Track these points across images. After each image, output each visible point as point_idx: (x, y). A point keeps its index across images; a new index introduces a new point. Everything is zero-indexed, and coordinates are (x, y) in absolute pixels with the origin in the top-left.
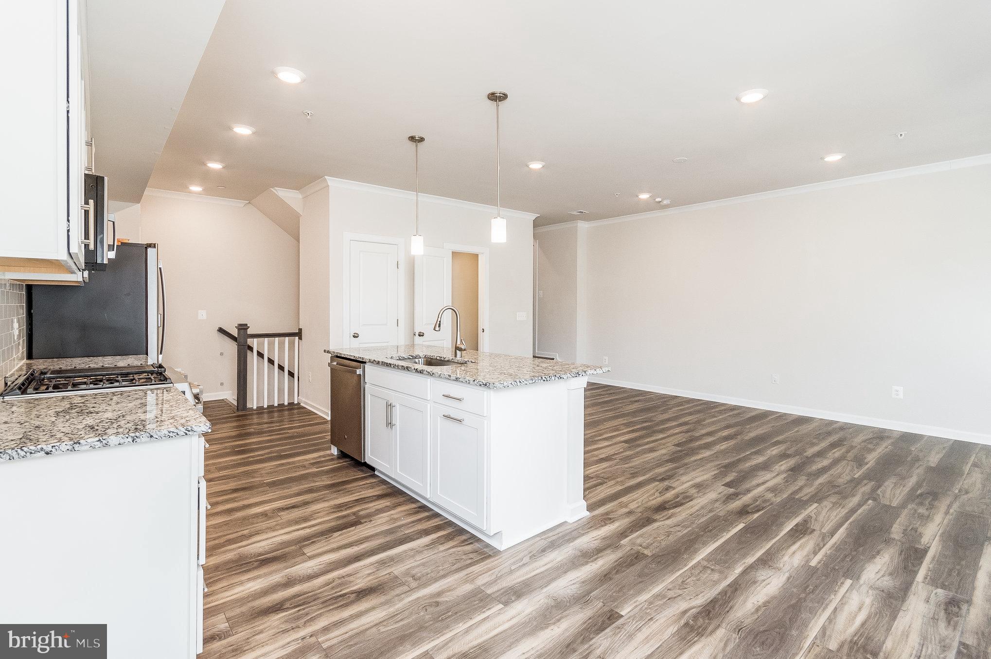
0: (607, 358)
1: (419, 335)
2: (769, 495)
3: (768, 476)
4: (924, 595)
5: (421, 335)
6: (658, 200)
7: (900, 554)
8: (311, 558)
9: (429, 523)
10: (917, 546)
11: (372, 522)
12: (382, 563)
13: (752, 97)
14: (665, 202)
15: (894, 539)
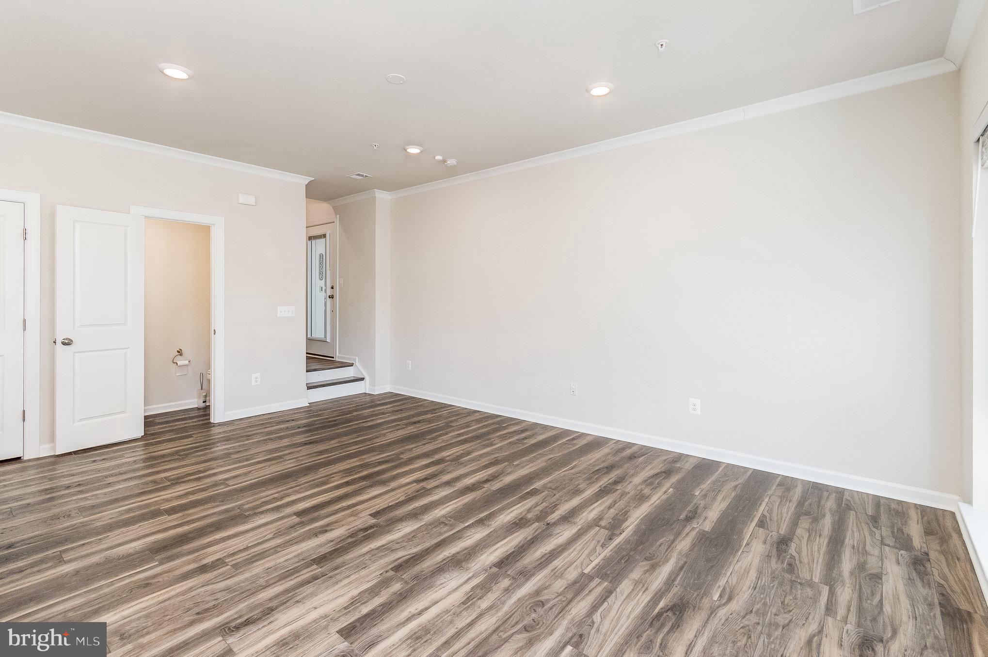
0: (410, 362)
6: (439, 158)
14: (451, 162)
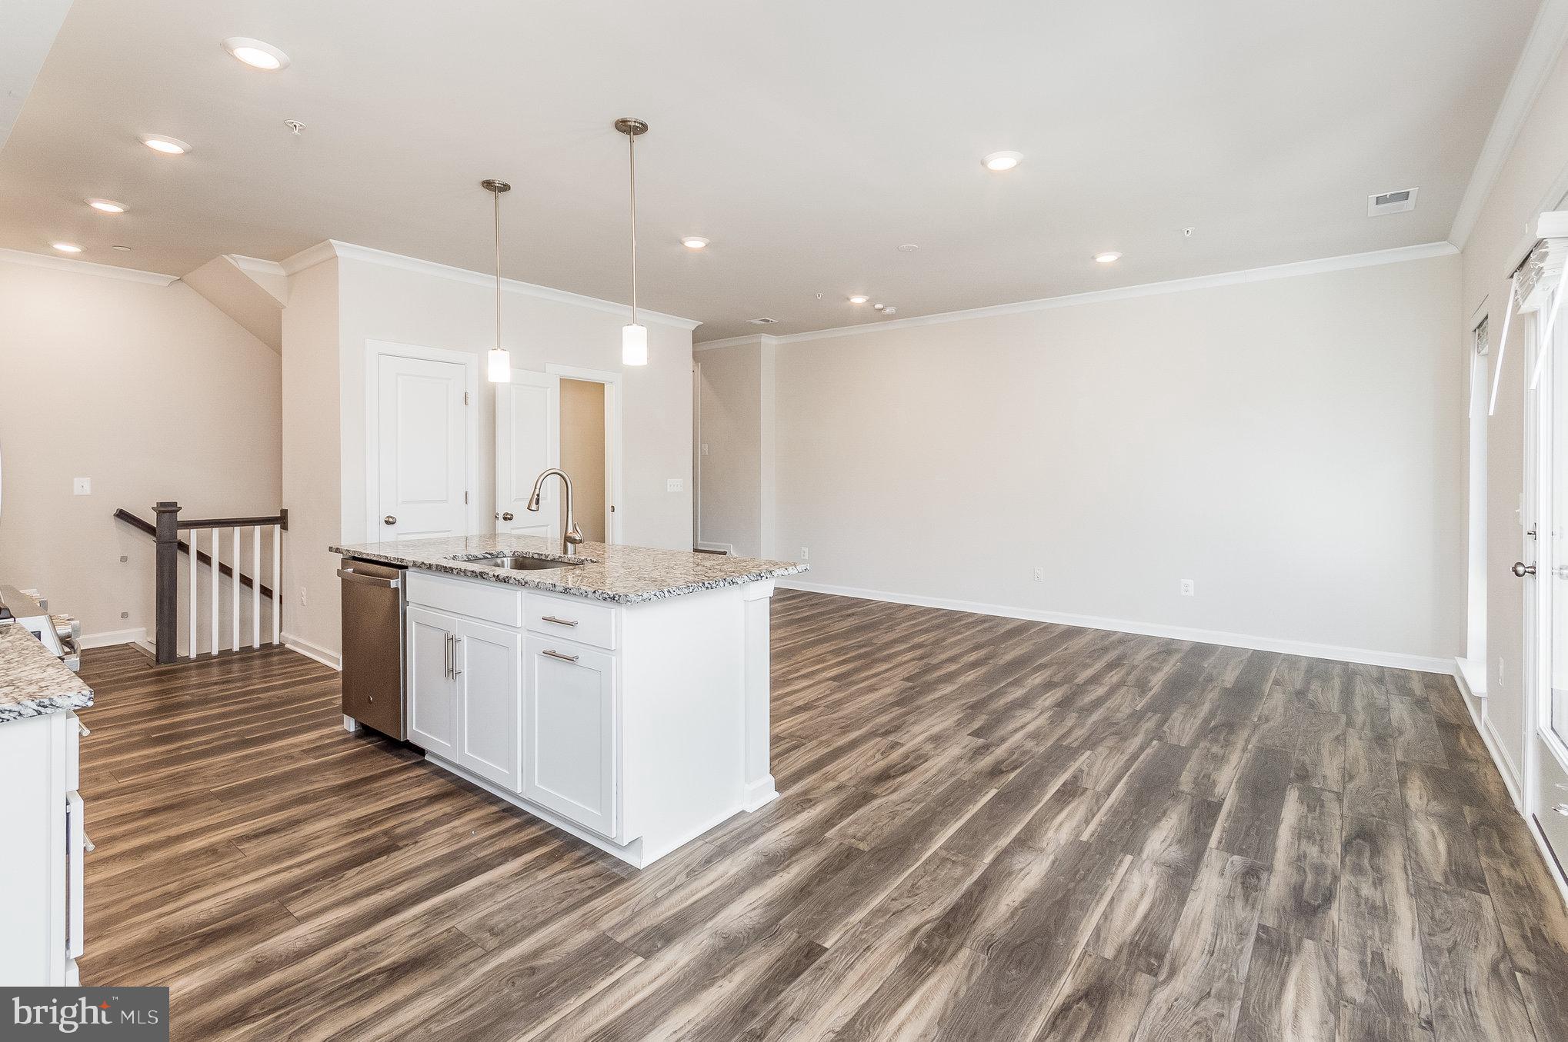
1: (505, 519)
2: (1030, 744)
3: (1029, 715)
4: (1218, 866)
5: (508, 518)
7: (1191, 812)
8: (301, 920)
9: (520, 835)
10: (1210, 799)
11: (419, 845)
12: (436, 913)
13: (1002, 162)
15: (1182, 792)
